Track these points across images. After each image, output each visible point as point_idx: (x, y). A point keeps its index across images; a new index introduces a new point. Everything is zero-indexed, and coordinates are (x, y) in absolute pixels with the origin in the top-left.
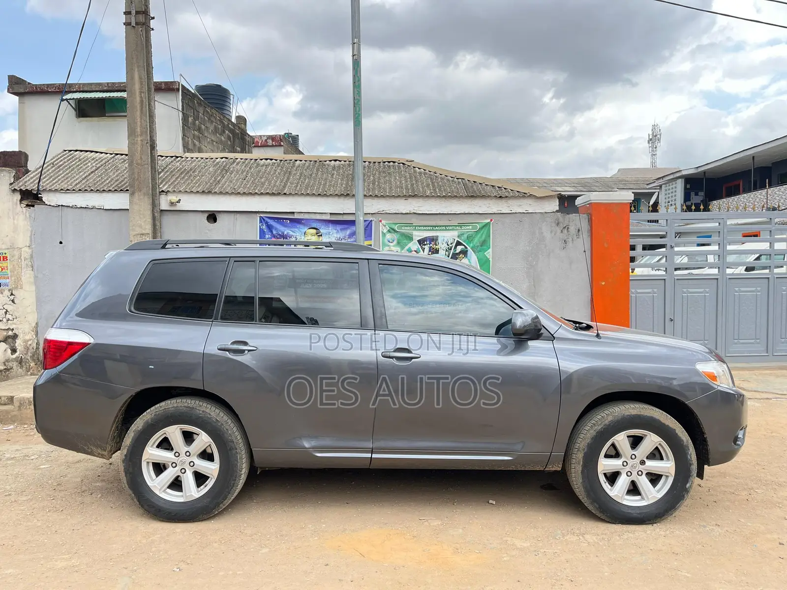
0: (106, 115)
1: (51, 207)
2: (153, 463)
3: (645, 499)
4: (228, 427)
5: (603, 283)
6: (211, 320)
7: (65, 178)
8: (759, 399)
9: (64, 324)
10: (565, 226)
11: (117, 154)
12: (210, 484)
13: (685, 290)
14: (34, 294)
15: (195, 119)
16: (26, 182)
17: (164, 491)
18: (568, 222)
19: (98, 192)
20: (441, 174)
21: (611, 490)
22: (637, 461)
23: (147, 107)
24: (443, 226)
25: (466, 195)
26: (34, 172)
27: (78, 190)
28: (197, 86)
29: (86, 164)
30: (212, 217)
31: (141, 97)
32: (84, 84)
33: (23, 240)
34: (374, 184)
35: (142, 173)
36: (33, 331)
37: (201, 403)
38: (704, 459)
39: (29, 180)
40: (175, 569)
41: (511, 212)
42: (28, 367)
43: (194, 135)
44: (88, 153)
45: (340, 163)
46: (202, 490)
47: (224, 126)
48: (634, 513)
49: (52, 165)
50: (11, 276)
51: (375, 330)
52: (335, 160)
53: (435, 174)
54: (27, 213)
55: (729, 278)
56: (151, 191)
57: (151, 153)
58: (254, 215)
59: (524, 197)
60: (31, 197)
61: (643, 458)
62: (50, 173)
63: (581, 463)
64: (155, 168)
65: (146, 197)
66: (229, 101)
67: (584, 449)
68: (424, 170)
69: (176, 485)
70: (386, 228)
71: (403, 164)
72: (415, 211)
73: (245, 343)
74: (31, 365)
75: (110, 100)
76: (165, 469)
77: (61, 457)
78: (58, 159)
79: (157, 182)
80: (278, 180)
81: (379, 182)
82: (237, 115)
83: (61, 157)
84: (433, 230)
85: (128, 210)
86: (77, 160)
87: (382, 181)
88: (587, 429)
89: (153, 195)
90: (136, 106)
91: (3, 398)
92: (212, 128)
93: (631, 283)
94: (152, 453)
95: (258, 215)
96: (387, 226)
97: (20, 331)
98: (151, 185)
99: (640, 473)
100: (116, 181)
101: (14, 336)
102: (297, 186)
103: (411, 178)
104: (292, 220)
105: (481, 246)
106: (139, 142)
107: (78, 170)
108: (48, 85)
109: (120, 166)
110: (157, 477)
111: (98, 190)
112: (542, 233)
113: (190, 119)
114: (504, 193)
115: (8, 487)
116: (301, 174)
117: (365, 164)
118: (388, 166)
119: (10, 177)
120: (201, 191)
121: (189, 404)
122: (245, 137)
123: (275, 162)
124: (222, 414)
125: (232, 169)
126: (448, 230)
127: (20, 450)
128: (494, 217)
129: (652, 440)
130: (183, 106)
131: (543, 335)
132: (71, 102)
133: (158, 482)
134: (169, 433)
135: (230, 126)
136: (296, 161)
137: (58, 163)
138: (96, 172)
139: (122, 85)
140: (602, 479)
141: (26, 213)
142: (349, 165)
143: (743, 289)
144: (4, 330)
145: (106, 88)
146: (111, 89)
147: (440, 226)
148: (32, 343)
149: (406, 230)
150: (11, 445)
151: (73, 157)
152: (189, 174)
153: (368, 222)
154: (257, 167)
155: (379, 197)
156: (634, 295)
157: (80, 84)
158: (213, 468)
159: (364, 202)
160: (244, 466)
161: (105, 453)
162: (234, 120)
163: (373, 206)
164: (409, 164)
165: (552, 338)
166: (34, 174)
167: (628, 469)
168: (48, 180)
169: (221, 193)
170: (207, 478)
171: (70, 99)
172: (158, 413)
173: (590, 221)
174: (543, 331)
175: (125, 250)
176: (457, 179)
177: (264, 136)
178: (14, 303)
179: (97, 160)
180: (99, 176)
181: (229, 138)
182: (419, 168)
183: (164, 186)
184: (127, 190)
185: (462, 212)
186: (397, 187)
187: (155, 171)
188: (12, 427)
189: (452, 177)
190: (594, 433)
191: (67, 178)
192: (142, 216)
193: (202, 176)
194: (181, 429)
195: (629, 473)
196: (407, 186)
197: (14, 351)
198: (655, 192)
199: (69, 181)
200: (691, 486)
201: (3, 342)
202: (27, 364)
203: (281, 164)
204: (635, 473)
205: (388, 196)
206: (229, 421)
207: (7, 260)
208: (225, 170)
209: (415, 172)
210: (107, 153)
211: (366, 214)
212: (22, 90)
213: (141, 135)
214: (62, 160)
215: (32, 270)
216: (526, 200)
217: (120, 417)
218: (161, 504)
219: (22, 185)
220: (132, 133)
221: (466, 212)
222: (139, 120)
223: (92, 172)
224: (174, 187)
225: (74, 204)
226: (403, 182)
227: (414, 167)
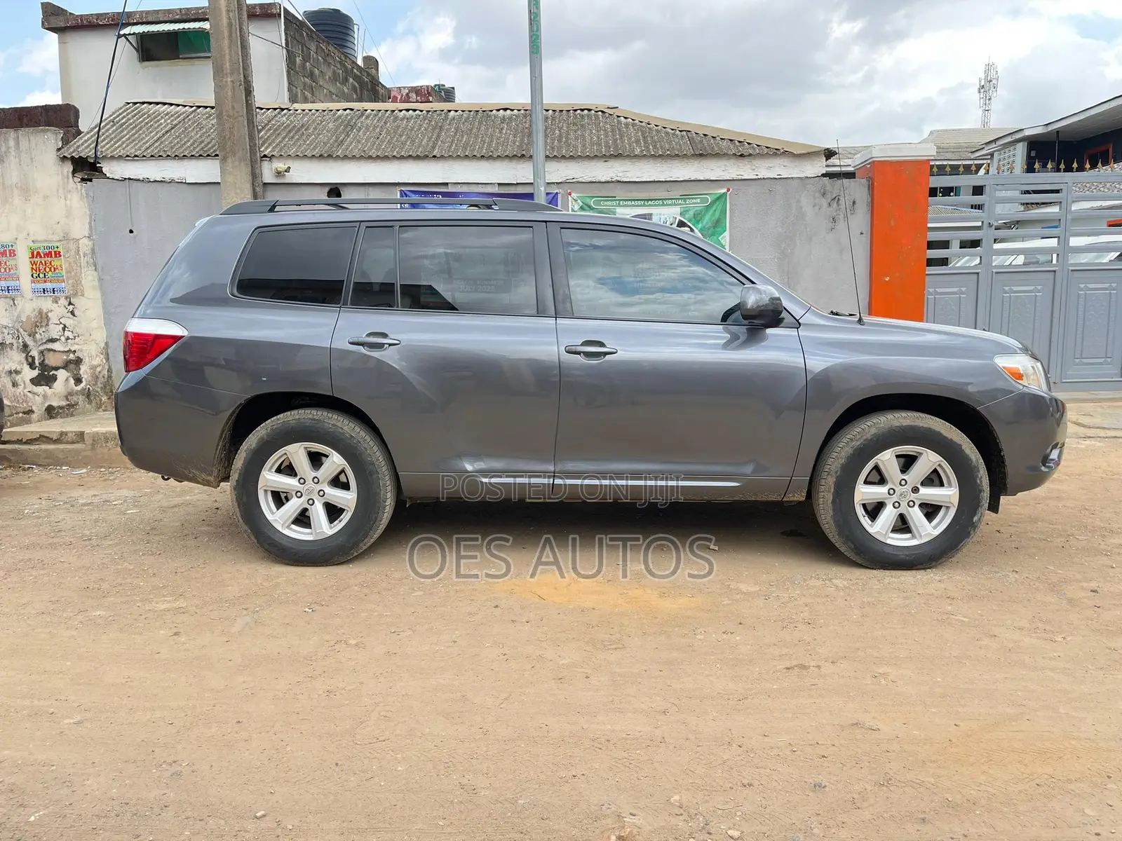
0: (181, 56)
1: (115, 181)
2: (272, 491)
3: (917, 537)
4: (366, 446)
5: (887, 279)
6: (339, 306)
7: (130, 140)
8: (1104, 437)
9: (148, 311)
10: (834, 196)
11: (199, 107)
12: (346, 518)
13: (1007, 288)
14: (99, 303)
15: (305, 60)
16: (78, 147)
17: (288, 527)
18: (838, 191)
19: (177, 158)
20: (656, 126)
21: (871, 526)
22: (908, 488)
23: (238, 33)
24: (659, 200)
25: (693, 153)
26: (88, 133)
27: (149, 156)
28: (305, 12)
29: (158, 121)
30: (335, 190)
31: (229, 18)
32: (148, 12)
33: (79, 228)
34: (560, 141)
35: (236, 128)
36: (102, 354)
37: (330, 415)
38: (1000, 486)
39: (82, 144)
40: (307, 609)
41: (757, 177)
42: (99, 403)
43: (305, 84)
44: (159, 106)
45: (512, 113)
46: (335, 526)
47: (346, 70)
48: (902, 556)
49: (112, 123)
50: (68, 278)
51: (556, 318)
52: (505, 109)
53: (648, 126)
54: (83, 191)
55: (1072, 270)
56: (249, 155)
57: (247, 101)
58: (392, 188)
59: (775, 155)
60: (86, 168)
61: (917, 483)
62: (110, 135)
63: (832, 490)
64: (253, 122)
65: (242, 164)
66: (352, 34)
67: (836, 472)
68: (633, 120)
69: (303, 519)
70: (578, 203)
71: (603, 112)
72: (619, 179)
73: (385, 335)
74: (103, 399)
75: (185, 33)
76: (287, 499)
77: (152, 502)
78: (120, 114)
79: (257, 142)
80: (424, 138)
81: (567, 139)
82: (365, 55)
83: (123, 112)
84: (644, 205)
85: (219, 183)
86: (146, 116)
87: (572, 136)
88: (841, 446)
89: (251, 161)
90: (223, 31)
91: (70, 435)
92: (329, 74)
93: (927, 278)
94: (270, 478)
95: (399, 188)
96: (579, 201)
97: (85, 354)
98: (248, 147)
99: (911, 504)
100: (201, 143)
101: (77, 361)
102: (452, 145)
103: (613, 131)
104: (445, 194)
105: (714, 227)
106: (229, 83)
107: (148, 129)
108: (98, 16)
109: (204, 122)
110: (278, 509)
111: (176, 156)
112: (801, 208)
113: (298, 60)
114: (745, 150)
115: (87, 532)
116: (457, 129)
117: (547, 113)
118: (579, 116)
119: (56, 140)
120: (318, 155)
121: (314, 415)
122: (377, 88)
123: (420, 113)
124: (357, 429)
125: (359, 125)
126: (667, 205)
127: (98, 495)
128: (732, 186)
129: (929, 460)
130: (286, 40)
131: (785, 321)
132: (129, 37)
133: (278, 516)
134: (291, 453)
135: (355, 71)
136: (450, 111)
137: (120, 121)
138: (173, 131)
139: (200, 11)
140: (860, 512)
141: (81, 190)
142: (525, 116)
143: (1091, 286)
144: (63, 352)
145: (177, 17)
146: (185, 17)
147: (656, 200)
148: (102, 370)
149: (606, 205)
150: (85, 490)
151: (139, 112)
152: (301, 132)
153: (552, 196)
154: (394, 122)
155: (568, 158)
156: (933, 297)
157: (142, 12)
158: (349, 497)
159: (546, 165)
160: (389, 495)
161: (212, 479)
162: (360, 62)
163: (559, 172)
164: (611, 111)
165: (797, 324)
166: (89, 136)
167: (895, 498)
168: (107, 143)
169: (346, 157)
170: (341, 511)
171: (130, 34)
172: (274, 427)
173: (871, 188)
174: (784, 314)
175: (221, 214)
176: (680, 131)
177: (404, 88)
178: (74, 316)
179: (172, 116)
180: (177, 137)
181: (354, 89)
182: (625, 118)
183: (267, 148)
184: (217, 155)
185: (686, 178)
186: (592, 144)
187: (254, 127)
188: (84, 471)
189: (672, 130)
190: (851, 451)
191: (134, 141)
192: (238, 191)
193: (319, 135)
194: (306, 448)
195: (896, 505)
196: (607, 142)
197: (78, 381)
198: (984, 164)
199: (137, 144)
200: (979, 519)
201: (63, 368)
202: (98, 399)
203: (429, 116)
204: (904, 504)
205: (580, 157)
206: (368, 438)
207: (60, 256)
208: (350, 126)
209: (619, 122)
210: (185, 106)
211: (548, 183)
212: (62, 24)
213: (232, 74)
214: (124, 117)
215: (96, 270)
216: (778, 158)
217: (227, 433)
218: (284, 542)
219: (73, 152)
220: (218, 72)
221: (692, 179)
222: (227, 52)
223: (167, 132)
224: (281, 150)
225: (146, 176)
226: (602, 136)
227: (618, 117)
